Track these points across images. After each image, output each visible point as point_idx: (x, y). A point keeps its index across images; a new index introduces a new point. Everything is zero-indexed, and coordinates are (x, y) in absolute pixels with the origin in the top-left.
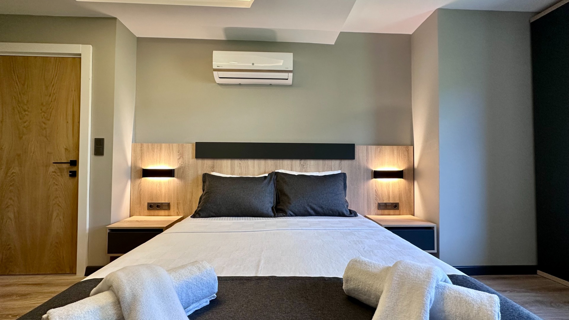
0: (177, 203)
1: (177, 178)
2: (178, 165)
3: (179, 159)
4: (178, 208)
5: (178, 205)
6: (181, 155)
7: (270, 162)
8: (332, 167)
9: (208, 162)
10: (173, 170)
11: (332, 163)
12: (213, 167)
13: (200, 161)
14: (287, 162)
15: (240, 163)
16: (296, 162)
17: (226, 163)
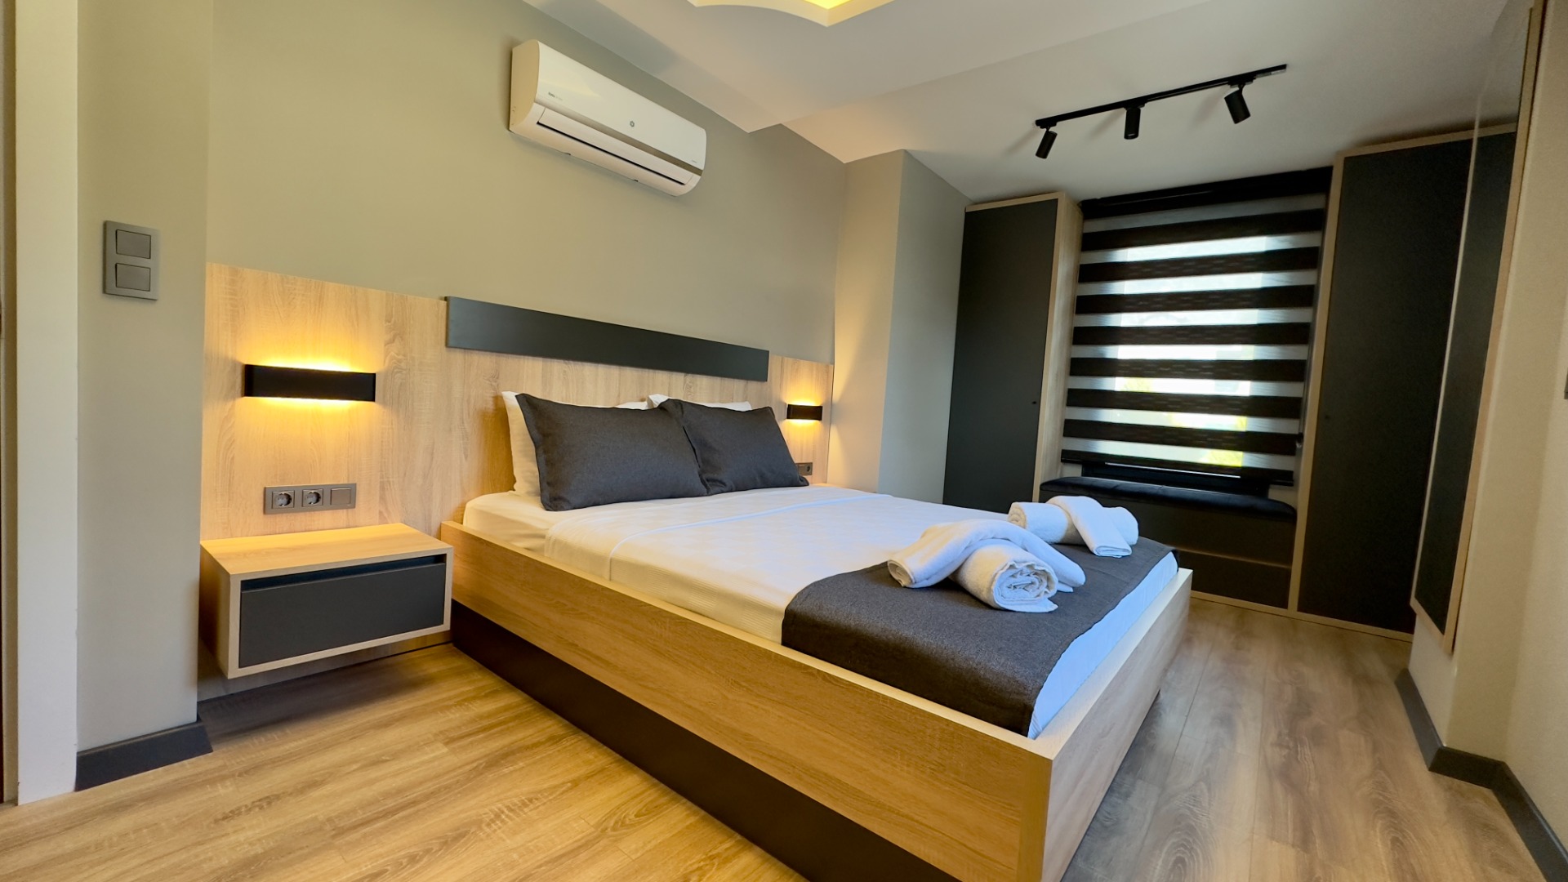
0: (382, 484)
1: (384, 403)
2: (387, 361)
3: (392, 341)
4: (383, 499)
5: (383, 488)
6: (397, 332)
7: (630, 373)
8: (733, 394)
9: (482, 361)
10: (373, 377)
11: (734, 386)
12: (495, 377)
13: (458, 354)
14: (661, 377)
15: (564, 372)
16: (678, 379)
17: (531, 367)
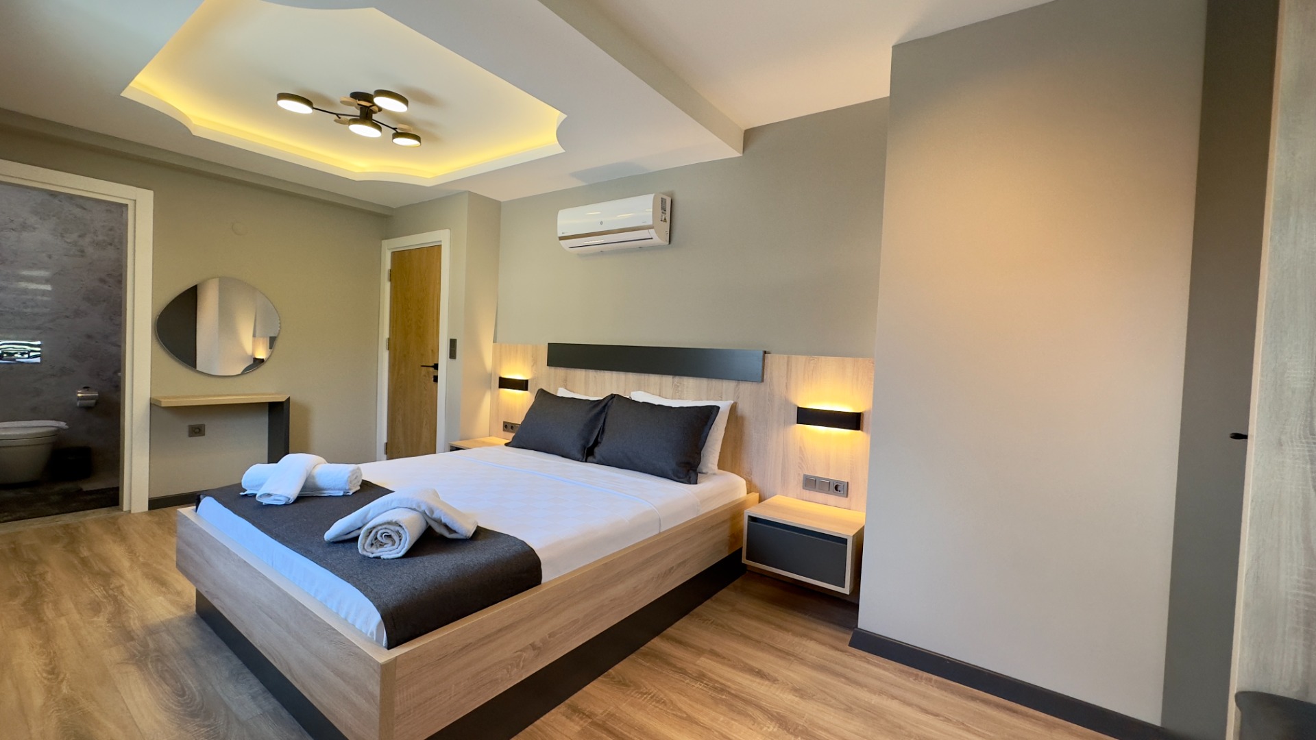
2: (532, 374)
3: (533, 365)
6: (535, 361)
7: (632, 377)
8: (722, 393)
9: (561, 372)
10: (527, 381)
11: (722, 386)
12: (565, 380)
13: (552, 370)
14: (654, 379)
15: (595, 377)
16: (668, 380)
17: (580, 375)
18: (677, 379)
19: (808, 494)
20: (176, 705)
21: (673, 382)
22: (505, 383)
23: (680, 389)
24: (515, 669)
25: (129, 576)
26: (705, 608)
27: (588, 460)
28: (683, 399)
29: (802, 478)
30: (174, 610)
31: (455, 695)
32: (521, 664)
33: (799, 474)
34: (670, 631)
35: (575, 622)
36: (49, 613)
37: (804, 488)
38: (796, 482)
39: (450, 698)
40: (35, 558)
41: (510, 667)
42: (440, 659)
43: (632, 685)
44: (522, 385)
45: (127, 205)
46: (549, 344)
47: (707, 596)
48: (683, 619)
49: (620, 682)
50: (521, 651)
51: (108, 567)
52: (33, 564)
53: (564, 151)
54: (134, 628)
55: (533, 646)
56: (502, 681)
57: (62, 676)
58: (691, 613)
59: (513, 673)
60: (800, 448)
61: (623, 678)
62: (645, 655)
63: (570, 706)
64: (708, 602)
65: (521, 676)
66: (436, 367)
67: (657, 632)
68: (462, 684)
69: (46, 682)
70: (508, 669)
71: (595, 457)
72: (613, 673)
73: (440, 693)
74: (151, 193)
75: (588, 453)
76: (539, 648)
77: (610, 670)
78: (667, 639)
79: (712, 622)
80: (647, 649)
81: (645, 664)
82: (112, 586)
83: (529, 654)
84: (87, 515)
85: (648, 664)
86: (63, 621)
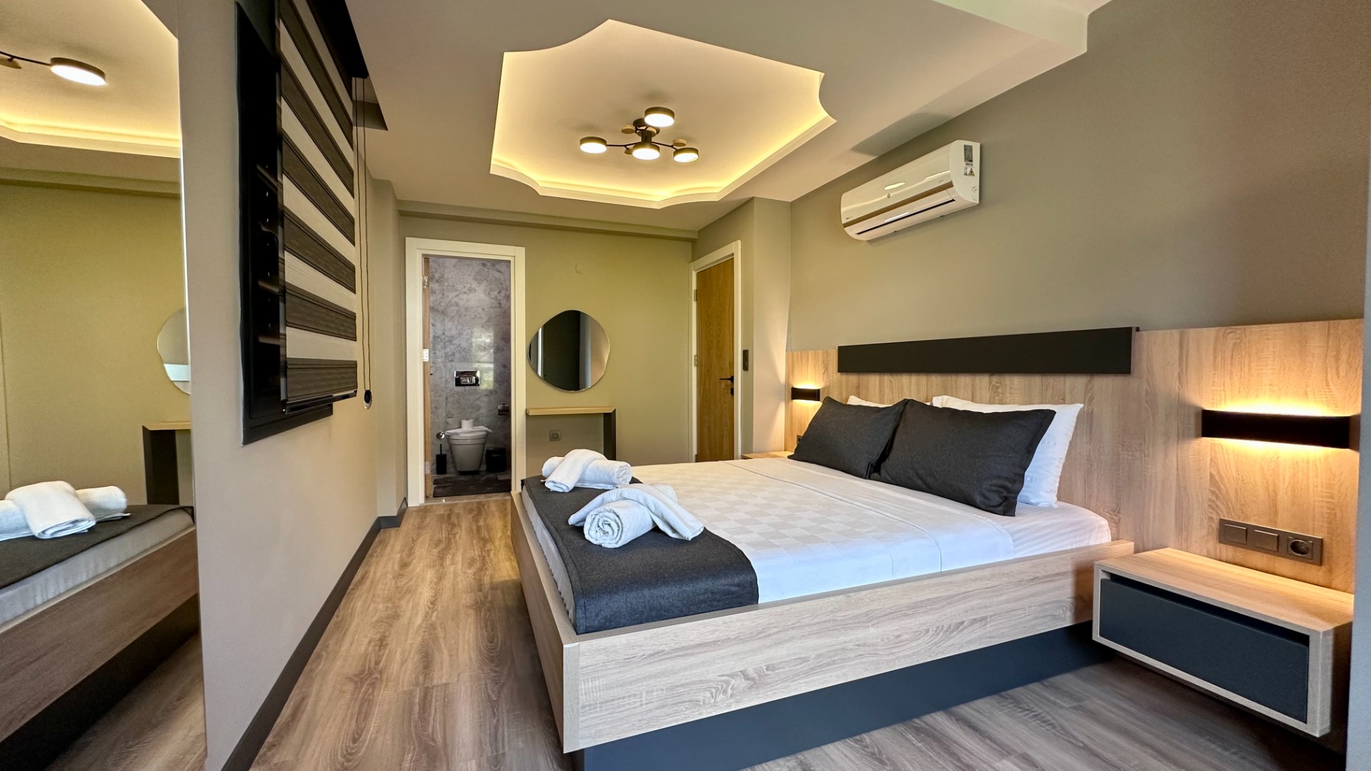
2: (824, 383)
3: (824, 373)
6: (825, 368)
7: (936, 379)
8: (1064, 394)
9: (853, 378)
10: (819, 390)
11: (1065, 383)
12: (858, 387)
13: (844, 377)
14: (964, 380)
15: (891, 382)
16: (983, 381)
17: (873, 380)
18: (995, 379)
19: (1228, 551)
20: (485, 649)
21: (990, 383)
22: (797, 394)
23: (1000, 390)
24: (721, 695)
25: (497, 543)
26: (1027, 693)
27: (872, 477)
28: (1006, 403)
29: (1215, 525)
30: (511, 573)
31: (647, 704)
32: (730, 692)
33: (1211, 519)
34: (965, 710)
35: (804, 660)
36: (448, 562)
37: (1220, 542)
38: (1202, 530)
39: (642, 705)
40: (456, 522)
41: (714, 690)
42: (629, 659)
43: (888, 762)
44: (812, 395)
45: (510, 261)
46: (839, 347)
47: (1039, 677)
48: (987, 699)
49: (873, 754)
50: (728, 675)
51: (489, 534)
52: (454, 526)
53: (835, 121)
54: (485, 582)
55: (745, 675)
56: (704, 703)
57: (436, 607)
58: (1003, 693)
59: (718, 700)
60: (1212, 475)
61: (880, 752)
62: (918, 730)
63: (801, 763)
64: (1035, 686)
65: (729, 706)
66: (732, 379)
67: (944, 705)
68: (655, 693)
69: (427, 609)
70: (712, 693)
71: (880, 474)
72: (868, 741)
73: (629, 696)
74: (523, 249)
75: (874, 471)
76: (752, 679)
77: (864, 736)
78: (957, 720)
79: (1036, 716)
80: (923, 724)
81: (915, 742)
82: (486, 549)
83: (741, 683)
84: (491, 497)
85: (920, 745)
86: (452, 568)
